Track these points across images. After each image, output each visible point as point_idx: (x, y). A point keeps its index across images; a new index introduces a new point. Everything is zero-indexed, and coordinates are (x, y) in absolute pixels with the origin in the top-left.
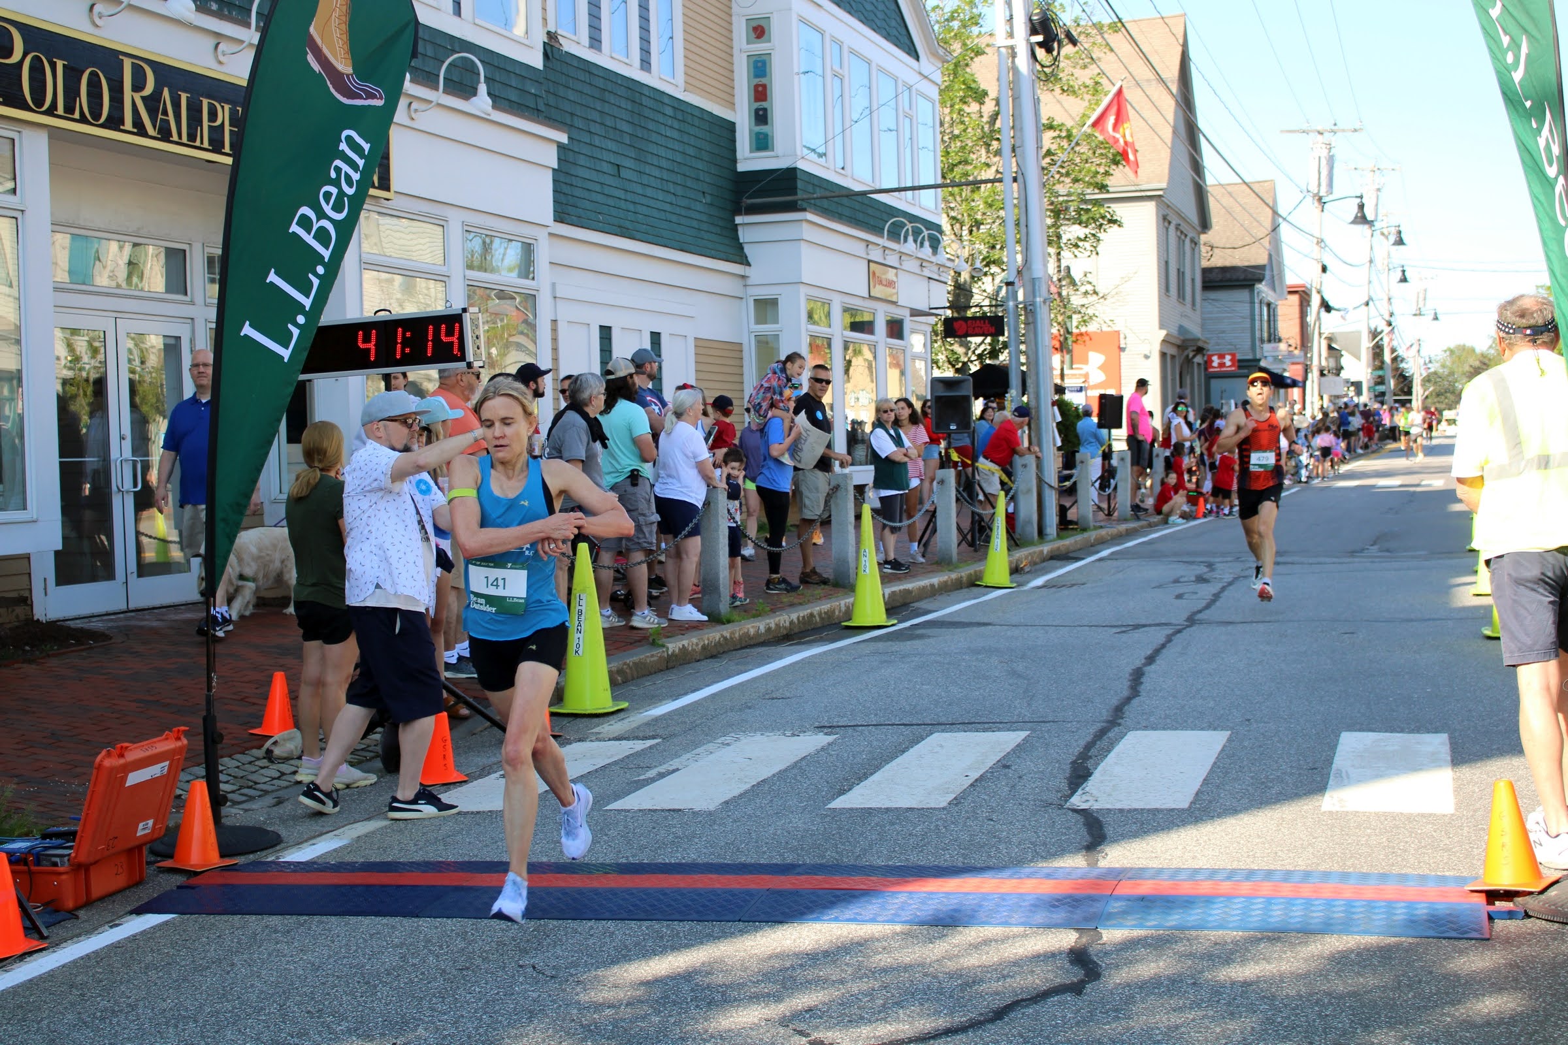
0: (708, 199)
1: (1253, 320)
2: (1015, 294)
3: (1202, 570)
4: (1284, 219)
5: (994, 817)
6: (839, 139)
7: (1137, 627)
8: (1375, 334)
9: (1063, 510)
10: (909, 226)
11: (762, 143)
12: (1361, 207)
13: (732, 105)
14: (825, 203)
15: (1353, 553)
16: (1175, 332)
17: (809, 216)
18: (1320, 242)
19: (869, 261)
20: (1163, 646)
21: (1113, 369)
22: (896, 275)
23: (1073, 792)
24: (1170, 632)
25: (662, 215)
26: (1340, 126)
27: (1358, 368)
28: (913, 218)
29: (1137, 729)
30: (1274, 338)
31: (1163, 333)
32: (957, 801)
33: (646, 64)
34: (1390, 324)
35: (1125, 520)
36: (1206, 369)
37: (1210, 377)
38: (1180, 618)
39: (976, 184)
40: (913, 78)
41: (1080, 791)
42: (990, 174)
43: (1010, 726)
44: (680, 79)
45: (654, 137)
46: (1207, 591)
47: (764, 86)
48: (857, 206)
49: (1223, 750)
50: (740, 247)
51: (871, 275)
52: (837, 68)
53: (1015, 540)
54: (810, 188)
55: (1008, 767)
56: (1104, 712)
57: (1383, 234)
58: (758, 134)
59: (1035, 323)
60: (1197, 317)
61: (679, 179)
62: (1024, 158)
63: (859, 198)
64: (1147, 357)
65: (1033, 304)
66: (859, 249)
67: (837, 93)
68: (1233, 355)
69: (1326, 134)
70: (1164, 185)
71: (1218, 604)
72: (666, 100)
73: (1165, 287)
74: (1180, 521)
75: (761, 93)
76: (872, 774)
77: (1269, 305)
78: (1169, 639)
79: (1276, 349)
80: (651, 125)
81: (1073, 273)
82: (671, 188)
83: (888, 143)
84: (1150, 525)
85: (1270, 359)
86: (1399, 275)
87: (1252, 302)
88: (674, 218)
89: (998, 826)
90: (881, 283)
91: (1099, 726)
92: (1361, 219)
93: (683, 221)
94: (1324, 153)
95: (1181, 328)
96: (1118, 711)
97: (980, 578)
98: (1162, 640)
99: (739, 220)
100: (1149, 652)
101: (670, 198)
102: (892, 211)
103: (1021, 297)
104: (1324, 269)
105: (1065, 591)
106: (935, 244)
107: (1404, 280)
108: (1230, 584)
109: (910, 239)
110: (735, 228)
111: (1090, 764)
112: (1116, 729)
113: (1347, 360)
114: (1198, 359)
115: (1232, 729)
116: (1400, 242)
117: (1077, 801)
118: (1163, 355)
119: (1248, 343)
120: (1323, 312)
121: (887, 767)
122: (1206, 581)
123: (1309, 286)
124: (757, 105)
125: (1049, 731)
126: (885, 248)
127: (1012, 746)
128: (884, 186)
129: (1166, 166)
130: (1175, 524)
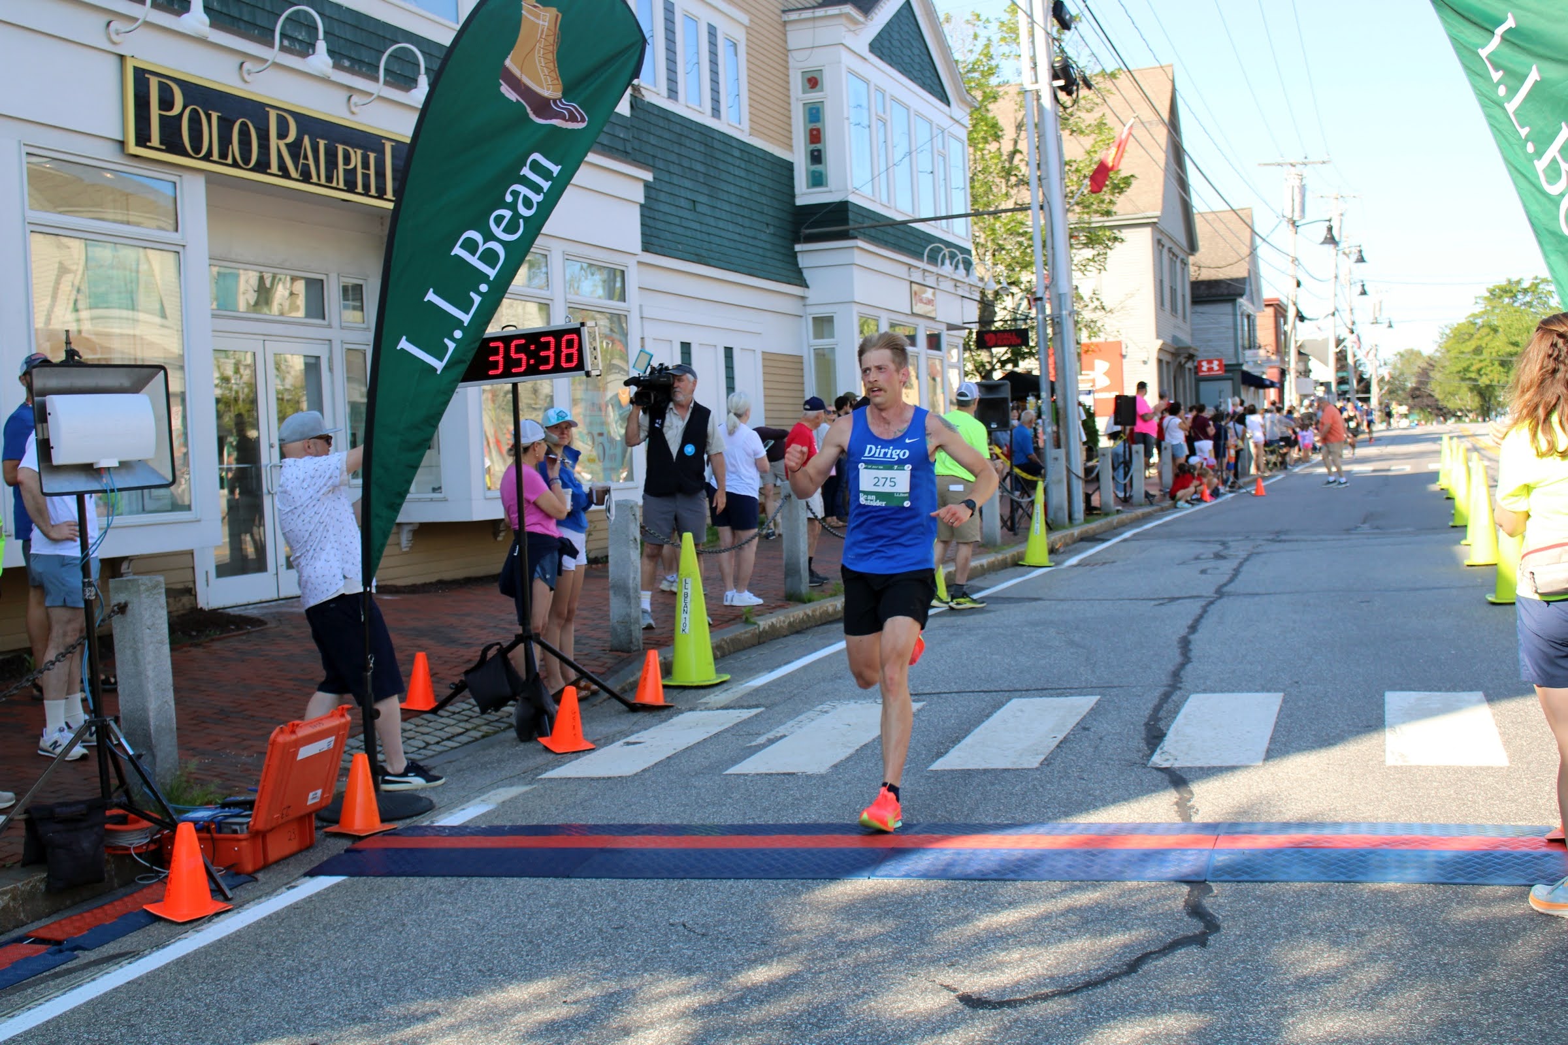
0: (771, 230)
1: (1235, 329)
2: (1043, 309)
3: (1218, 548)
4: (1264, 240)
5: (1085, 776)
6: (883, 176)
7: (1173, 599)
8: (1339, 342)
9: (1088, 497)
10: (946, 251)
11: (817, 180)
12: (1330, 229)
13: (790, 147)
14: (873, 232)
15: (1348, 531)
16: (1169, 341)
17: (860, 243)
18: (1295, 260)
19: (911, 282)
20: (1201, 616)
21: (1116, 374)
22: (934, 294)
23: (1153, 752)
24: (1204, 603)
25: (732, 244)
26: (1310, 159)
27: (1323, 371)
28: (948, 244)
29: (1198, 692)
30: (1253, 345)
31: (1159, 343)
32: (1047, 762)
33: (716, 112)
34: (1352, 332)
35: (1141, 505)
36: (1196, 373)
37: (1199, 380)
38: (1209, 591)
39: (996, 213)
40: (946, 123)
41: (1158, 751)
42: (1010, 204)
43: (1081, 691)
44: (746, 125)
45: (724, 176)
46: (1227, 567)
47: (818, 130)
48: (900, 234)
49: (1281, 710)
50: (800, 272)
51: (913, 294)
52: (880, 113)
53: (1050, 527)
54: (860, 219)
55: (1087, 729)
56: (1163, 677)
57: (1344, 253)
58: (813, 172)
59: (1061, 333)
60: (1187, 327)
61: (746, 212)
62: (1049, 189)
63: (901, 227)
64: (1145, 362)
65: (1060, 316)
66: (902, 271)
67: (882, 139)
68: (1220, 361)
69: (1298, 166)
70: (1158, 213)
71: (1240, 577)
72: (734, 144)
73: (1160, 303)
74: (1187, 505)
75: (815, 136)
76: (964, 737)
77: (1249, 316)
78: (1205, 610)
79: (1256, 355)
80: (722, 166)
81: (1080, 291)
82: (740, 220)
83: (925, 182)
84: (1162, 510)
85: (1251, 364)
86: (1359, 289)
87: (1235, 315)
88: (743, 247)
89: (1091, 785)
90: (921, 301)
91: (1162, 690)
92: (1331, 240)
93: (750, 249)
94: (1297, 183)
95: (1175, 338)
96: (1176, 675)
97: (1022, 559)
98: (1198, 611)
99: (798, 247)
100: (1190, 622)
101: (739, 229)
102: (930, 239)
103: (1048, 311)
104: (1299, 284)
105: (1100, 569)
106: (968, 265)
107: (1364, 293)
108: (1246, 560)
109: (947, 262)
110: (794, 255)
111: (1161, 725)
112: (1178, 693)
113: (1313, 364)
114: (1189, 365)
115: (1283, 690)
116: (1361, 260)
117: (1157, 759)
118: (1160, 361)
119: (1231, 351)
120: (1298, 323)
121: (977, 731)
122: (1223, 558)
123: (1284, 301)
124: (813, 146)
125: (1117, 695)
126: (924, 270)
127: (1087, 709)
128: (923, 216)
129: (1160, 196)
130: (1183, 509)
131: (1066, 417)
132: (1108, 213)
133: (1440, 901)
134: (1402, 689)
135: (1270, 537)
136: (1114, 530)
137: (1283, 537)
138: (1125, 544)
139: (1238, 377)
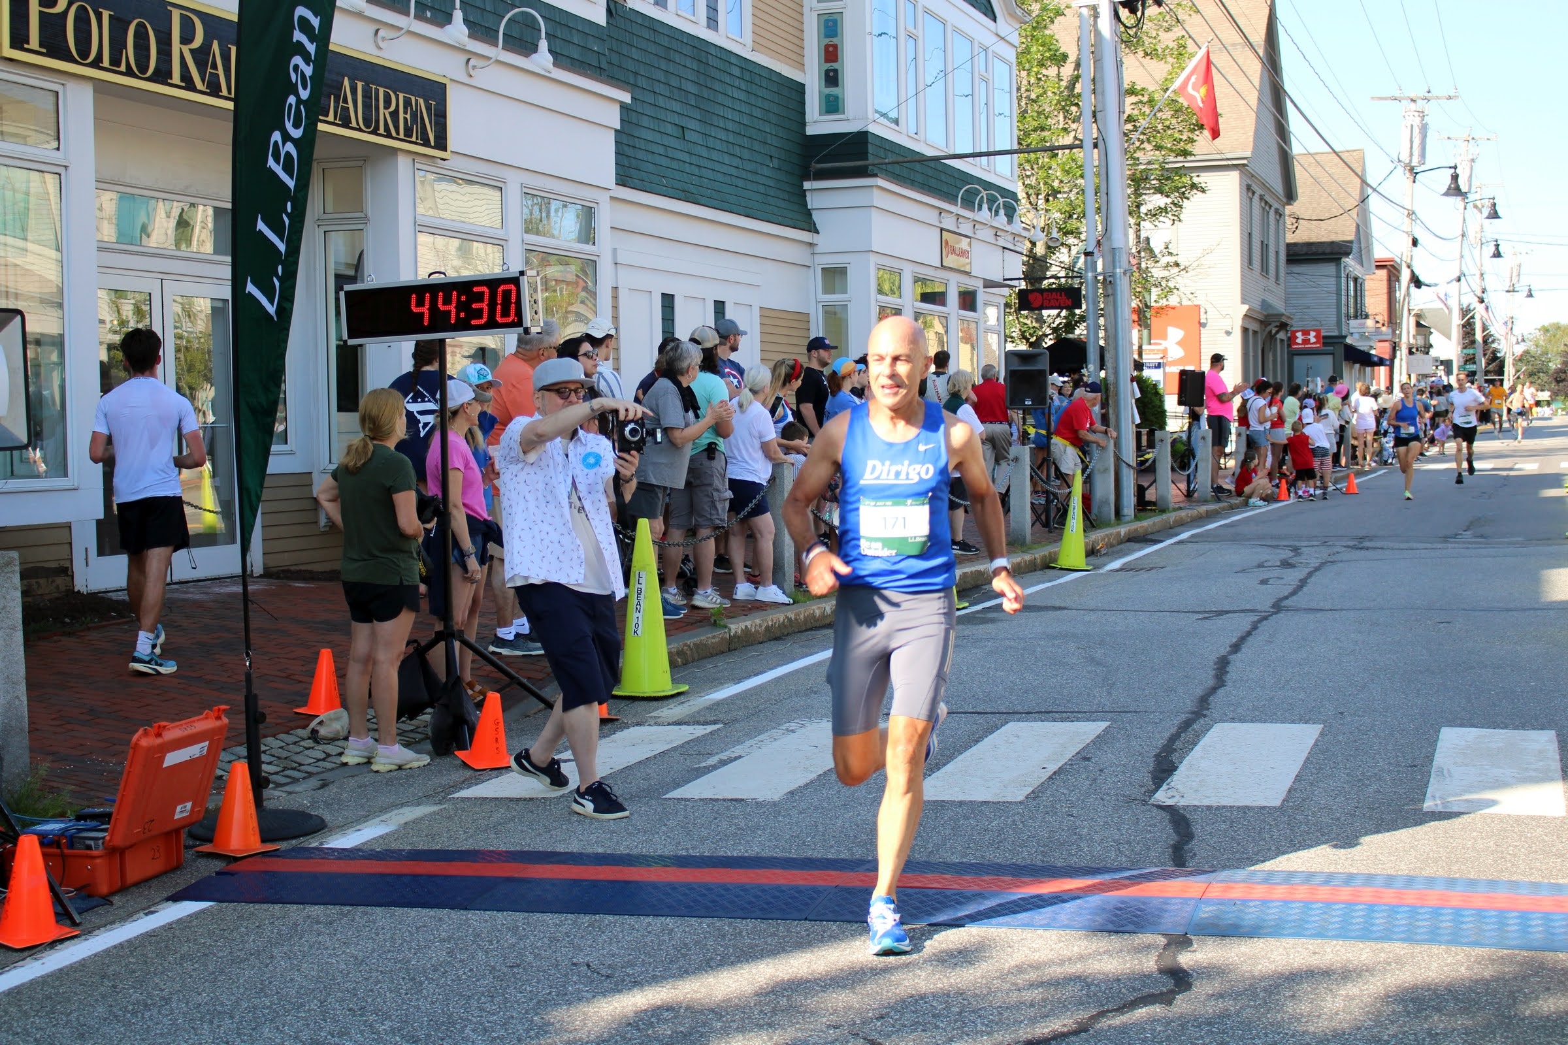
0: (775, 163)
1: (1339, 294)
2: (1095, 264)
3: (1287, 554)
4: (1374, 190)
5: (1075, 813)
6: (912, 102)
7: (1220, 613)
8: (1466, 312)
9: (1141, 491)
10: (984, 193)
11: (832, 106)
12: (1455, 178)
13: (801, 66)
14: (897, 169)
15: (1446, 539)
16: (1257, 306)
17: (881, 182)
18: (1411, 214)
19: (942, 230)
20: (1249, 634)
21: (1192, 343)
22: (970, 244)
23: (1158, 787)
24: (1256, 619)
25: (727, 180)
26: (1434, 93)
27: (1446, 347)
28: (988, 185)
29: (1224, 721)
30: (1360, 313)
31: (1246, 307)
32: (1034, 795)
33: (712, 22)
34: (1482, 301)
35: (1206, 502)
36: (1289, 346)
37: (1293, 354)
38: (1266, 605)
39: (1053, 150)
40: (989, 40)
41: (1165, 787)
42: (1068, 140)
43: (1090, 716)
44: (748, 38)
45: (720, 98)
46: (1293, 576)
47: (835, 47)
48: (930, 172)
49: (1315, 744)
50: (808, 214)
51: (943, 244)
52: (911, 28)
53: (1091, 523)
54: (882, 153)
55: (1088, 759)
56: (1189, 703)
57: (1476, 207)
58: (828, 96)
59: (1114, 295)
60: (1280, 291)
61: (745, 142)
62: (1105, 124)
63: (932, 164)
64: (1228, 333)
65: (1113, 275)
66: (931, 216)
67: (911, 55)
68: (1318, 332)
69: (1419, 102)
70: (1249, 154)
71: (1305, 589)
72: (733, 60)
73: (1248, 261)
74: (1262, 503)
75: (831, 53)
76: (944, 765)
77: (1356, 280)
78: (1255, 627)
79: (1363, 326)
80: (717, 86)
81: (1152, 244)
82: (737, 151)
83: (962, 108)
84: (1232, 507)
85: (1356, 336)
86: (1492, 249)
87: (1339, 277)
88: (740, 183)
89: (1078, 823)
90: (953, 252)
91: (1183, 717)
92: (1455, 190)
93: (749, 186)
94: (1417, 121)
95: (1264, 302)
96: (1203, 702)
97: (1055, 561)
98: (1248, 627)
99: (807, 185)
100: (1234, 640)
101: (736, 162)
102: (966, 178)
103: (1100, 268)
104: (1415, 243)
105: (1144, 575)
106: (1010, 213)
107: (1497, 255)
108: (1317, 569)
109: (985, 206)
110: (803, 194)
111: (1175, 757)
112: (1202, 721)
113: (1435, 338)
114: (1281, 335)
115: (1324, 722)
116: (1494, 215)
117: (1162, 796)
118: (1245, 330)
119: (1333, 320)
120: (1413, 289)
121: (961, 757)
122: (1292, 566)
123: (1398, 261)
124: (828, 66)
125: (1130, 722)
126: (958, 216)
127: (1092, 737)
128: (958, 152)
129: (1251, 134)
130: (1256, 507)
131: (1117, 394)
132: (1185, 153)
133: (1447, 965)
134: (1462, 725)
135: (1351, 544)
136: (1170, 530)
137: (1367, 544)
138: (1177, 546)
139: (1340, 351)
